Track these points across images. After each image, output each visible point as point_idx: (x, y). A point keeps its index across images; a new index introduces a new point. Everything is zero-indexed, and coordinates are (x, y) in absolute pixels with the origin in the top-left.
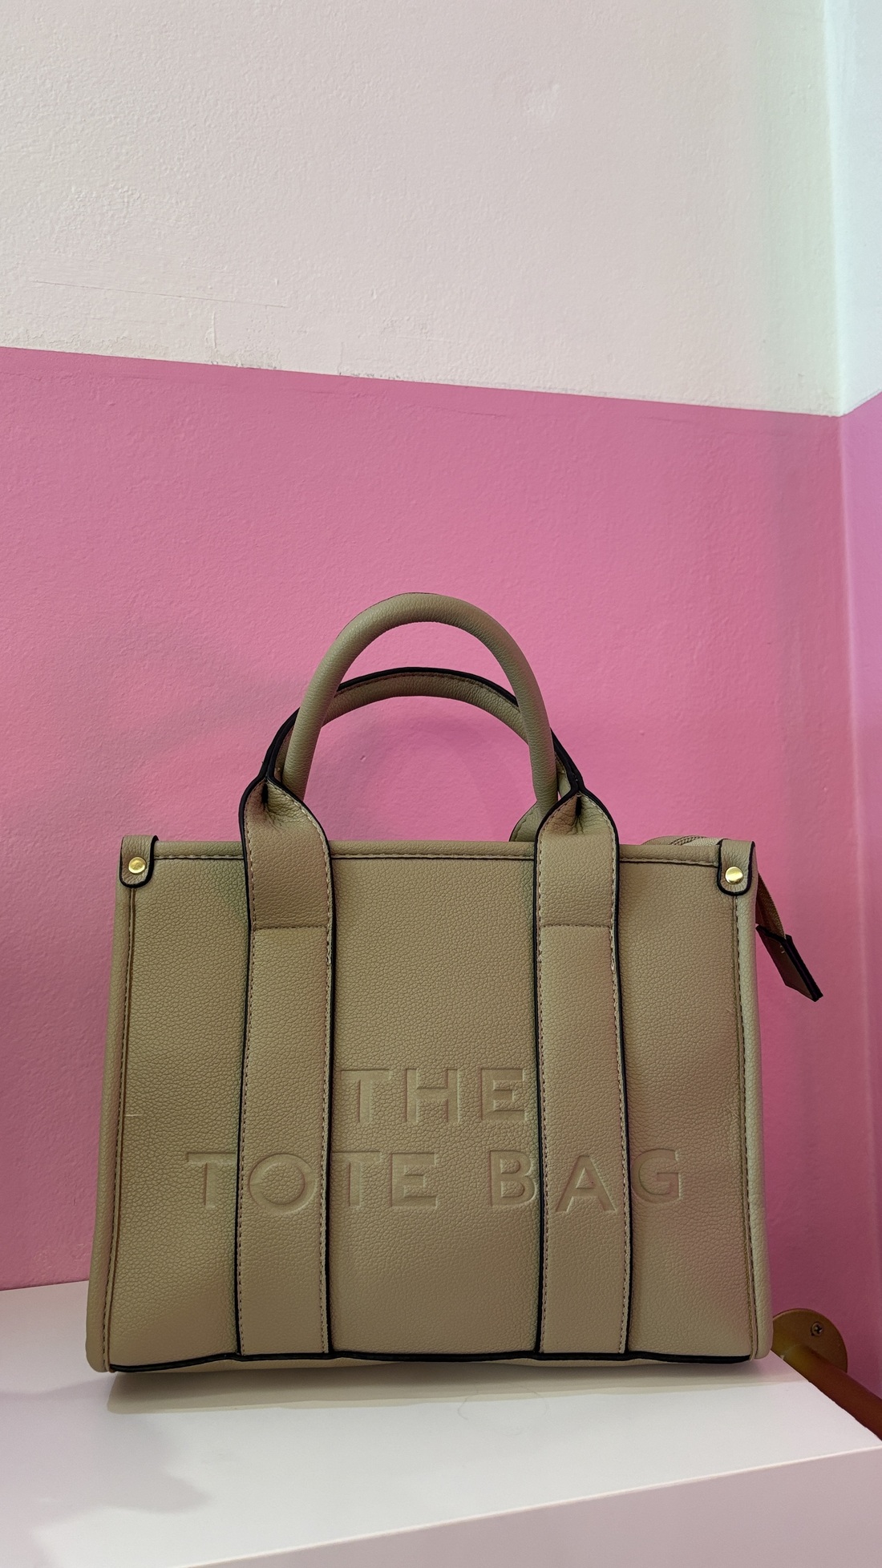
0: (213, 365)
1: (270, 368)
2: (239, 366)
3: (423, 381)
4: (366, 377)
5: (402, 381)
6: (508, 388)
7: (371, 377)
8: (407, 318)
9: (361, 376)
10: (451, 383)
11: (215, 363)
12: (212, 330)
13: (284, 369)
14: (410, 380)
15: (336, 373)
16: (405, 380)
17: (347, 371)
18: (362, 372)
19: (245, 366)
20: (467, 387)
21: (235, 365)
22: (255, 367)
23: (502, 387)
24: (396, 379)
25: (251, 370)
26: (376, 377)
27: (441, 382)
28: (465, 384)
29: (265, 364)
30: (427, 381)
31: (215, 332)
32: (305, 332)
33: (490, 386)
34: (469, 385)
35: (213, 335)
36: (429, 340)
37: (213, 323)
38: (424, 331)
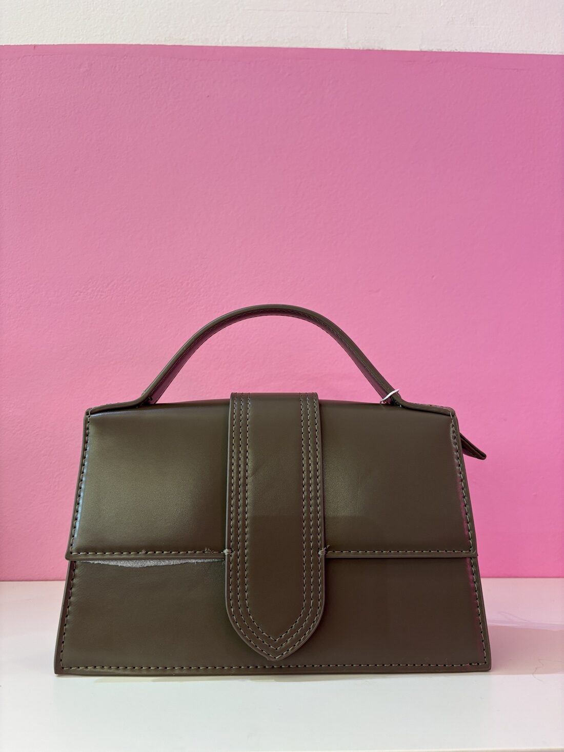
0: (346, 49)
1: (379, 49)
2: (362, 49)
3: (472, 52)
4: (437, 51)
5: (459, 52)
6: (525, 53)
7: (440, 51)
8: (461, 15)
9: (435, 50)
10: (489, 52)
11: (347, 48)
12: (346, 29)
13: (388, 48)
14: (464, 51)
15: (418, 49)
16: (461, 51)
17: (425, 48)
18: (434, 48)
19: (366, 48)
20: (499, 54)
21: (358, 49)
22: (371, 48)
23: (521, 53)
24: (455, 51)
25: (368, 51)
26: (443, 50)
27: (483, 52)
28: (498, 52)
29: (376, 46)
30: (474, 51)
31: (347, 30)
32: (400, 27)
33: (514, 52)
34: (501, 52)
35: (346, 32)
36: (475, 28)
37: (346, 25)
38: (472, 22)
